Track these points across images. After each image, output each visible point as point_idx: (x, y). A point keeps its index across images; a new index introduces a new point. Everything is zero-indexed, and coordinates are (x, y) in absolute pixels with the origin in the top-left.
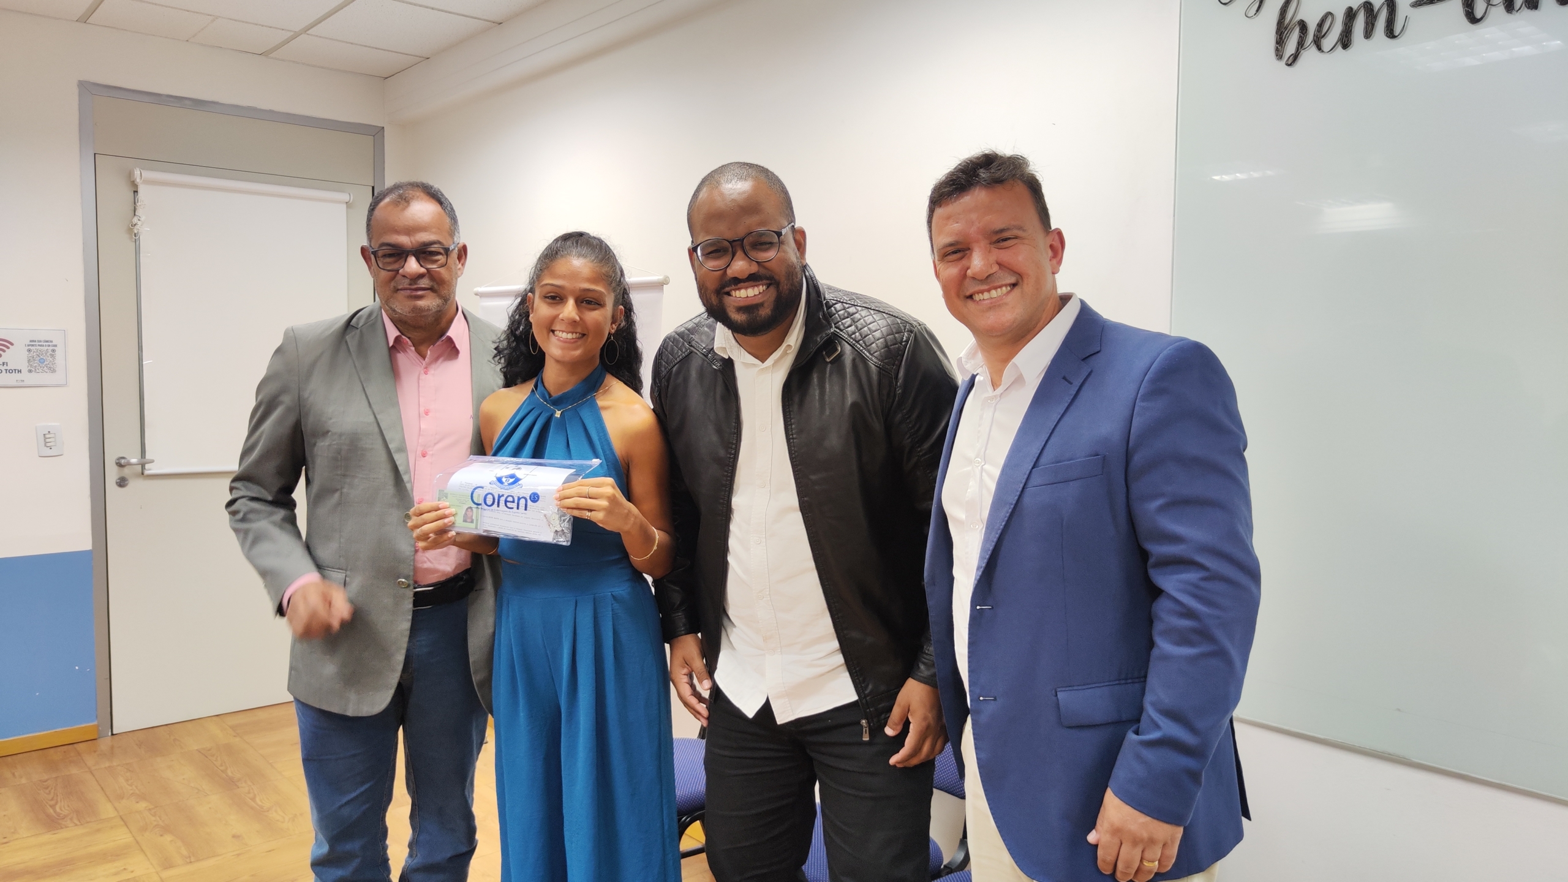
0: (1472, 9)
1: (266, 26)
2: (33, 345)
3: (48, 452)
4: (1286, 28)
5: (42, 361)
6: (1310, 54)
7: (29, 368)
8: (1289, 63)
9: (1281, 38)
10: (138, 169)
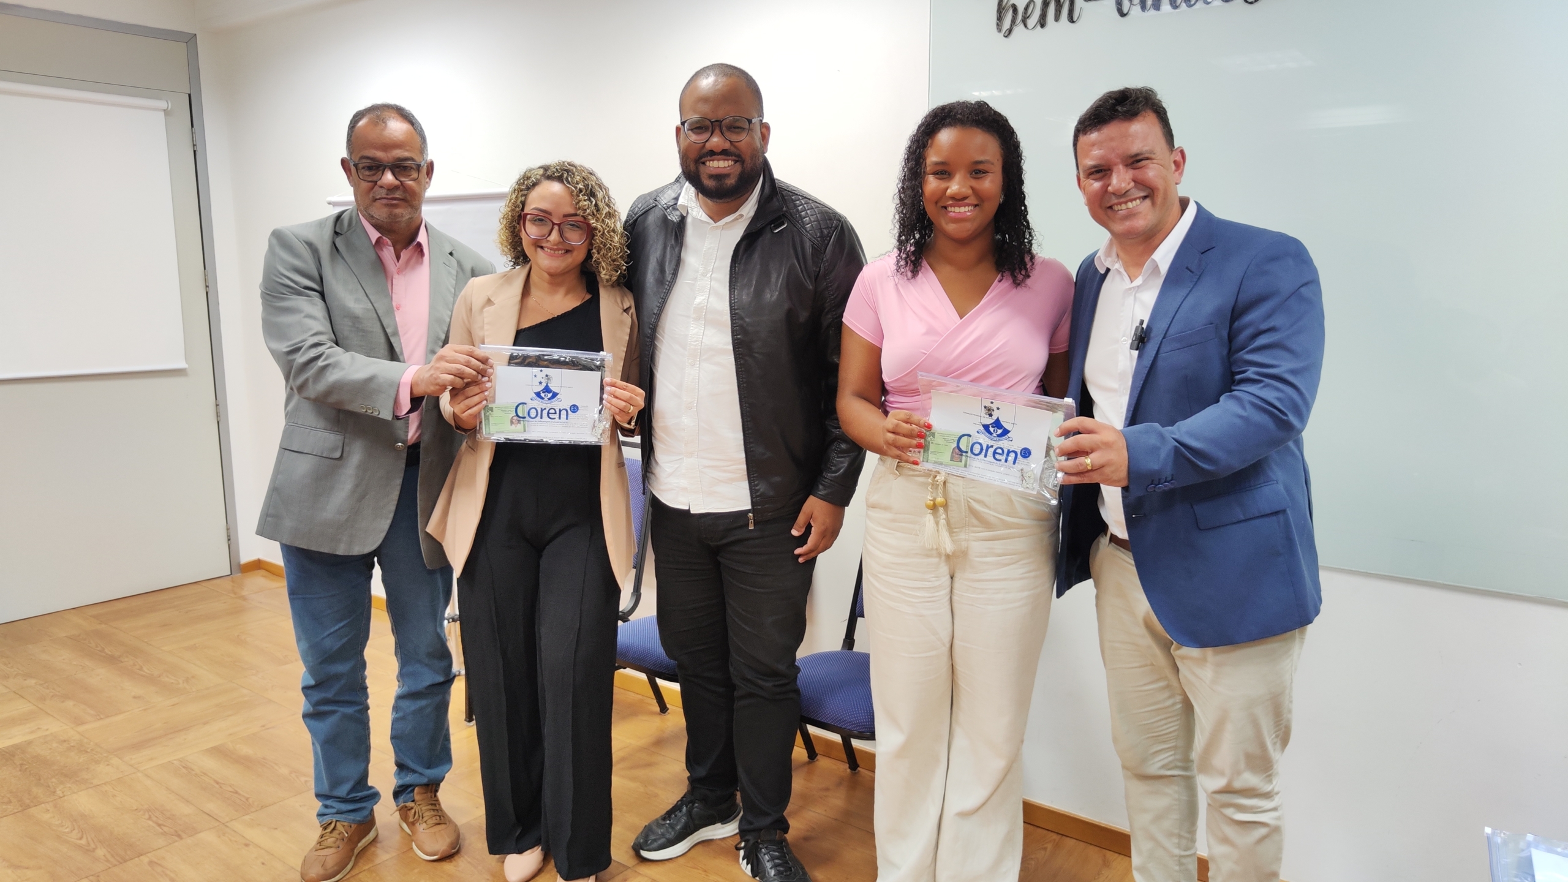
0: (1121, 6)
4: (1003, 9)
6: (1019, 29)
8: (1006, 35)
9: (1000, 16)
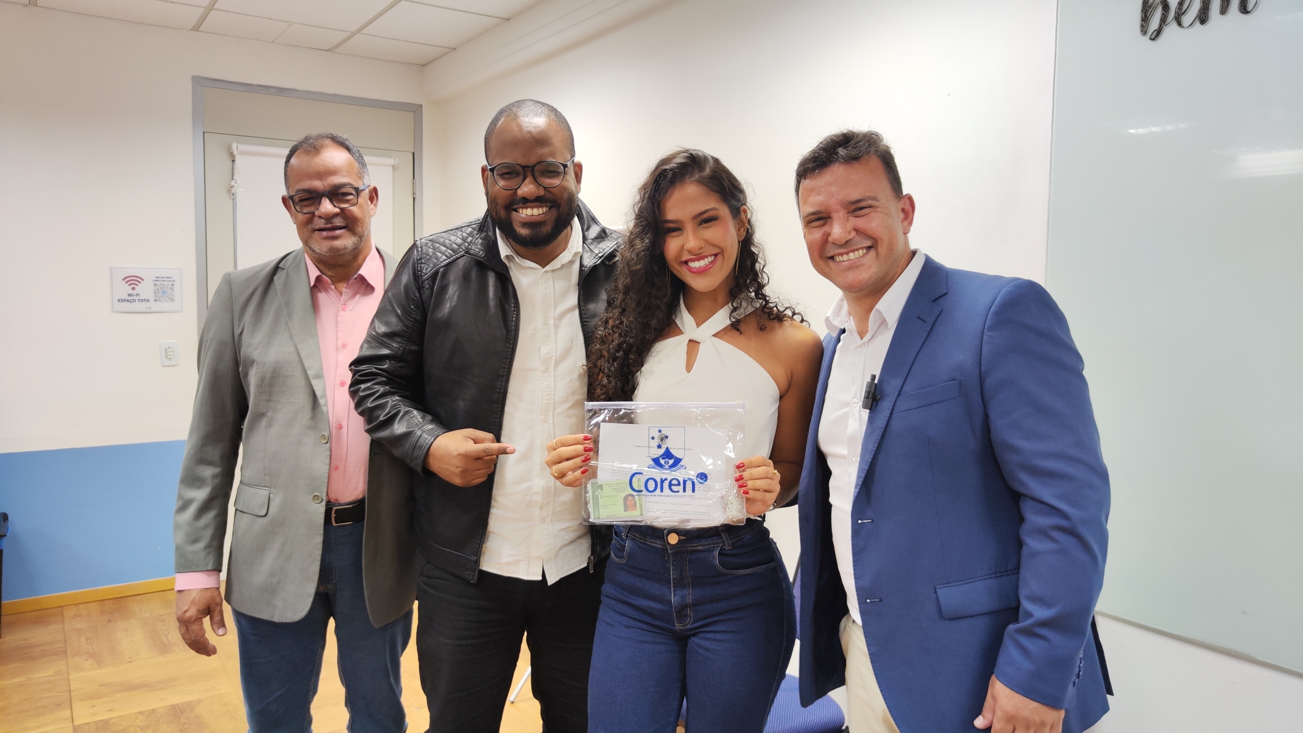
1: (329, 29)
2: (158, 281)
3: (169, 363)
4: (1150, 7)
5: (164, 293)
6: (1171, 29)
7: (155, 298)
8: (1153, 38)
9: (1146, 16)
10: (235, 143)
